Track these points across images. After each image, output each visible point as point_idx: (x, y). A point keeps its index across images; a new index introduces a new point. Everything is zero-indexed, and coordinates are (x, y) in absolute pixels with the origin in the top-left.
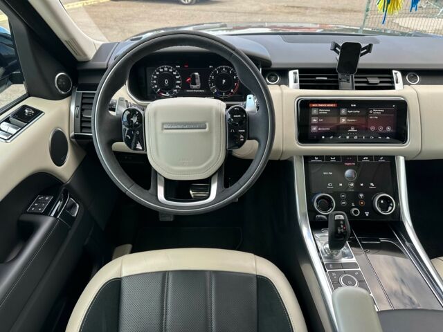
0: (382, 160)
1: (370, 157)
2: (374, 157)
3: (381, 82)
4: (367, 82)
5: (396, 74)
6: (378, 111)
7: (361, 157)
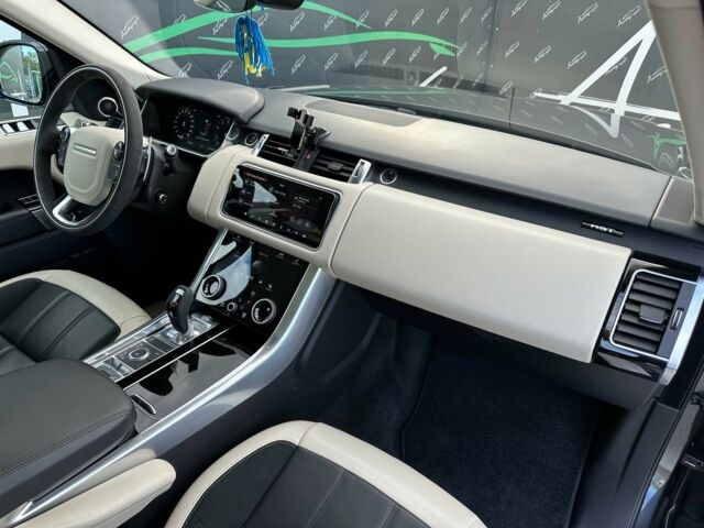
0: (296, 263)
1: (286, 255)
2: (289, 257)
3: (342, 170)
4: (326, 166)
5: (363, 164)
6: (303, 200)
7: (278, 252)
